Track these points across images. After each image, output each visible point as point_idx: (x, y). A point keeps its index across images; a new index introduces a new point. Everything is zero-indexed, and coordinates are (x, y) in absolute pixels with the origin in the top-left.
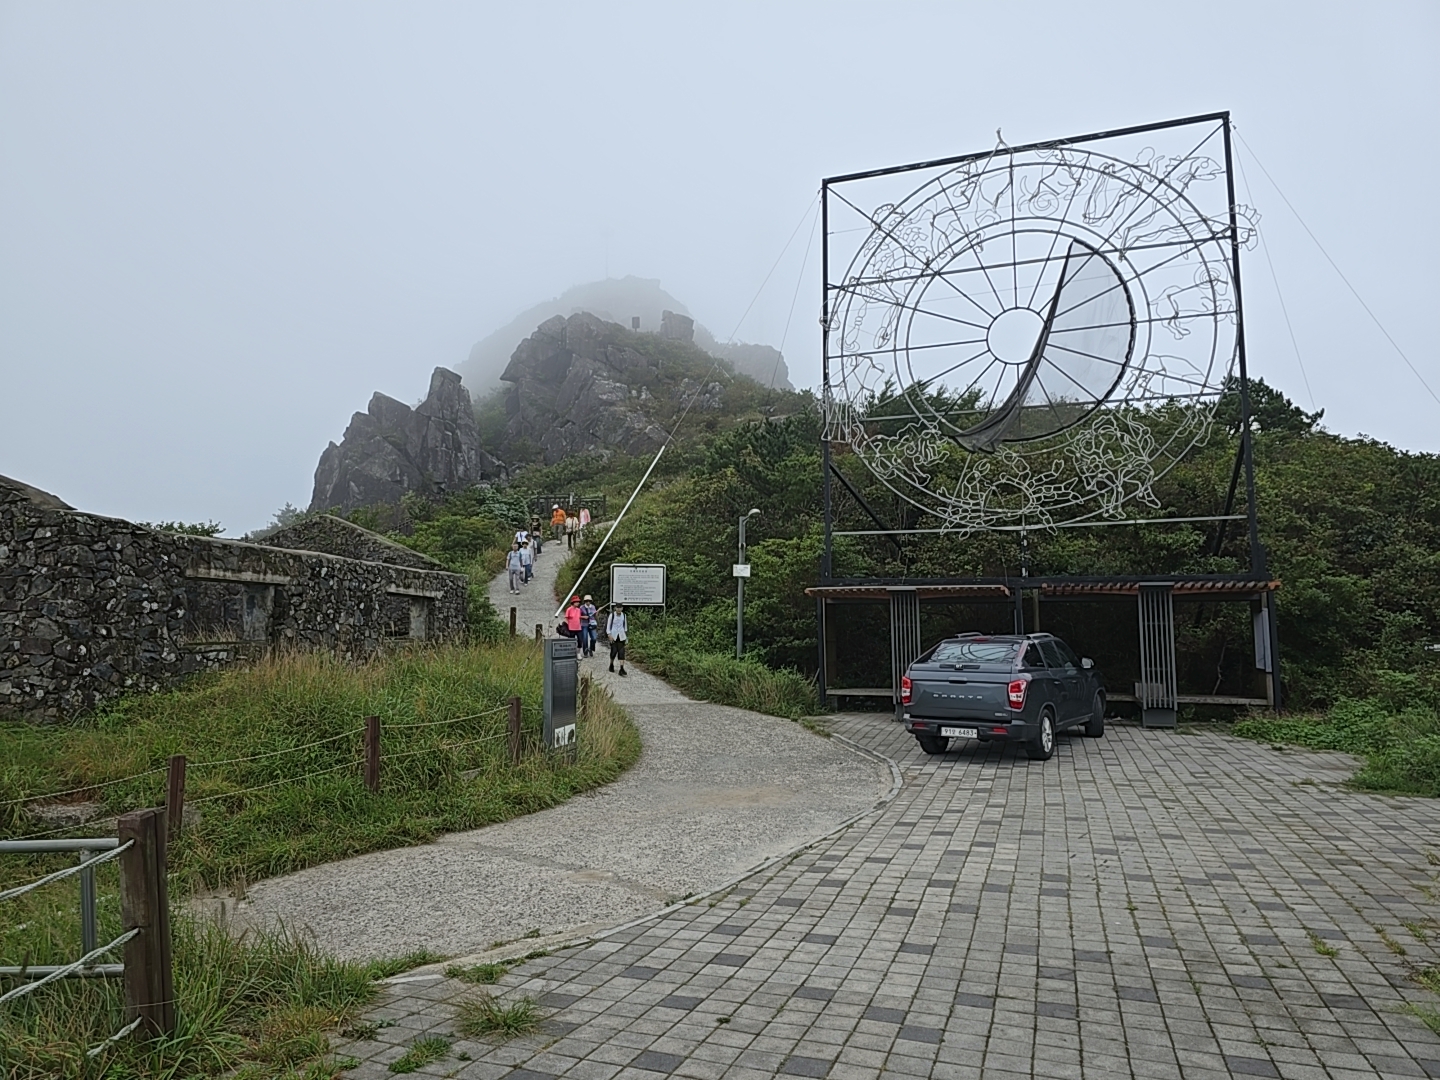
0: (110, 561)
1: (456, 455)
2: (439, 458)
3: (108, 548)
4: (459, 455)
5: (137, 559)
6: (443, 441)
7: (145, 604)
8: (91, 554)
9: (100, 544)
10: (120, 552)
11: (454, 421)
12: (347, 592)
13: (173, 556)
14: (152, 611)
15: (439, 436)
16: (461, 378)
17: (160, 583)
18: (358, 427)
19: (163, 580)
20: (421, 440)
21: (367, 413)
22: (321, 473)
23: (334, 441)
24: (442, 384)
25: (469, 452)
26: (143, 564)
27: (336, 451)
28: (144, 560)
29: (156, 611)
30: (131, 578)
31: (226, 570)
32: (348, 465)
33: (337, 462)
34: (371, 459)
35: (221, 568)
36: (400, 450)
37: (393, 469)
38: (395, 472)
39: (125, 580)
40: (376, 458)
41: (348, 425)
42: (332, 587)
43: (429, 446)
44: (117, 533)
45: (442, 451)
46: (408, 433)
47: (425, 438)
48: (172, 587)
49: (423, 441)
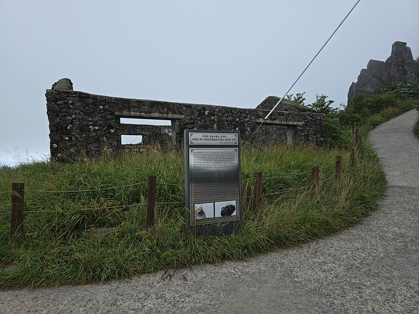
0: (67, 108)
1: (404, 76)
2: (396, 79)
3: (65, 103)
4: (406, 76)
5: (84, 108)
6: (397, 72)
7: (91, 127)
8: (56, 106)
9: (61, 101)
10: (72, 104)
11: (403, 62)
12: (226, 123)
13: (107, 106)
14: (95, 130)
15: (396, 70)
16: (406, 43)
17: (99, 118)
18: (363, 74)
19: (100, 116)
20: (388, 74)
21: (367, 68)
22: (350, 94)
23: (354, 82)
24: (397, 48)
25: (411, 74)
26: (88, 110)
27: (354, 85)
28: (88, 108)
29: (97, 130)
30: (82, 116)
31: (140, 112)
32: (358, 89)
33: (355, 89)
34: (367, 85)
35: (138, 111)
36: (379, 79)
37: (376, 87)
38: (377, 88)
39: (77, 117)
40: (369, 84)
41: (359, 75)
42: (213, 120)
43: (391, 75)
44: (70, 96)
45: (397, 76)
46: (382, 72)
47: (389, 72)
48: (107, 119)
49: (389, 73)
